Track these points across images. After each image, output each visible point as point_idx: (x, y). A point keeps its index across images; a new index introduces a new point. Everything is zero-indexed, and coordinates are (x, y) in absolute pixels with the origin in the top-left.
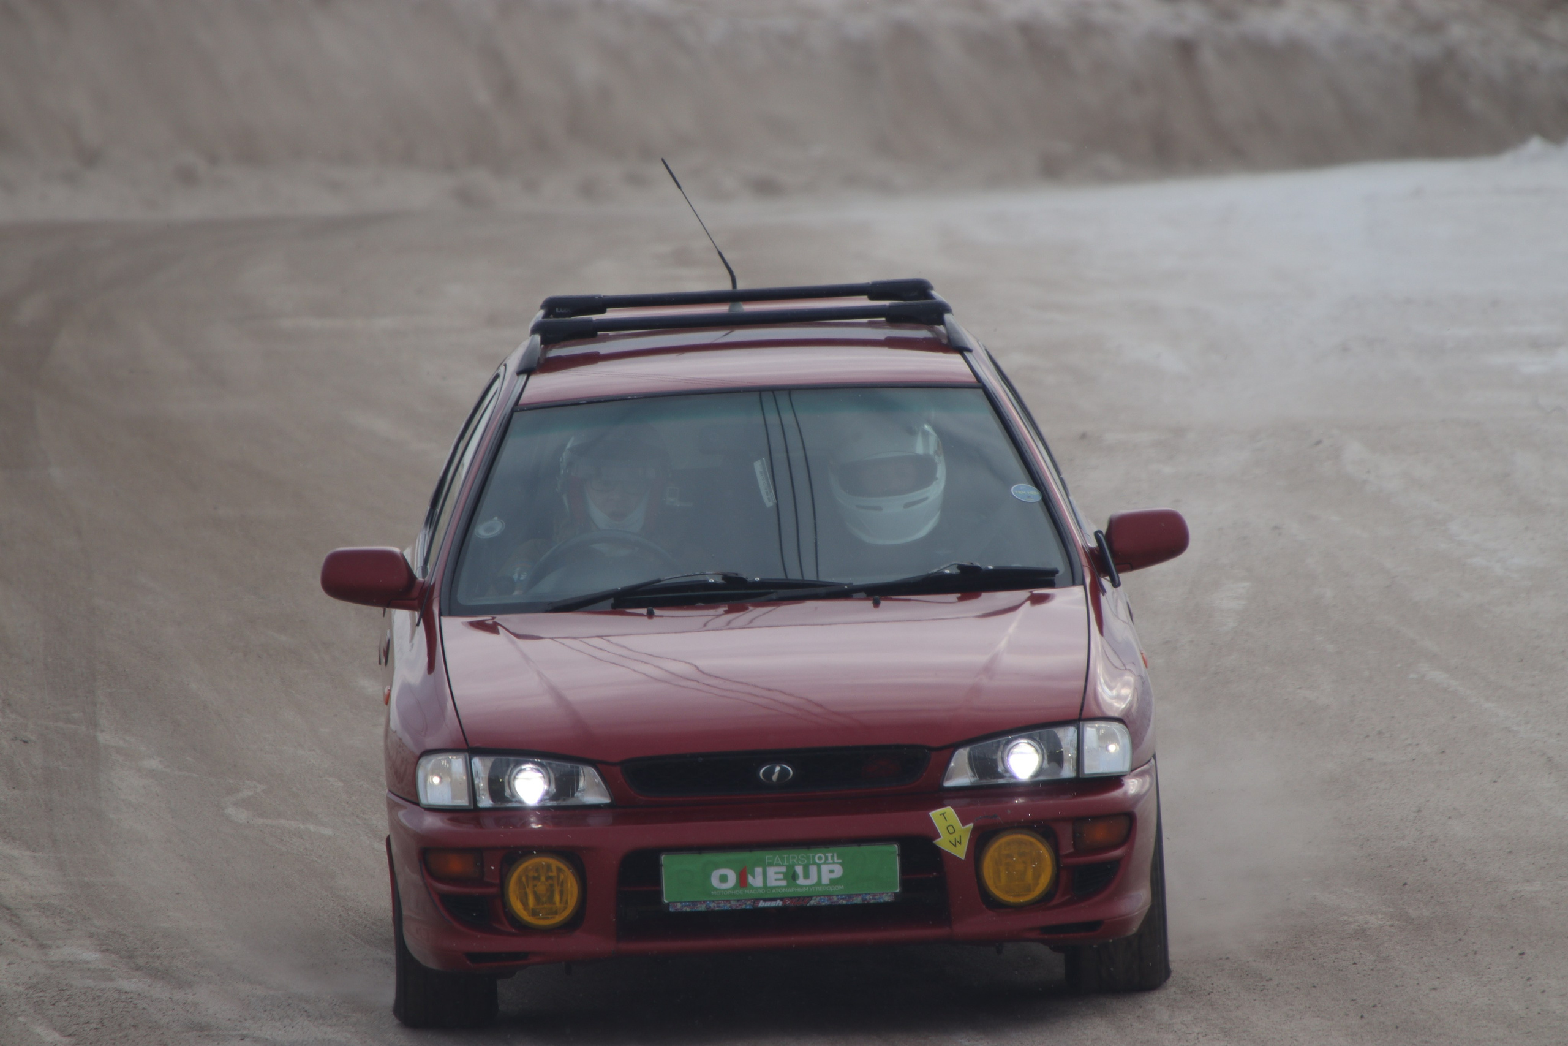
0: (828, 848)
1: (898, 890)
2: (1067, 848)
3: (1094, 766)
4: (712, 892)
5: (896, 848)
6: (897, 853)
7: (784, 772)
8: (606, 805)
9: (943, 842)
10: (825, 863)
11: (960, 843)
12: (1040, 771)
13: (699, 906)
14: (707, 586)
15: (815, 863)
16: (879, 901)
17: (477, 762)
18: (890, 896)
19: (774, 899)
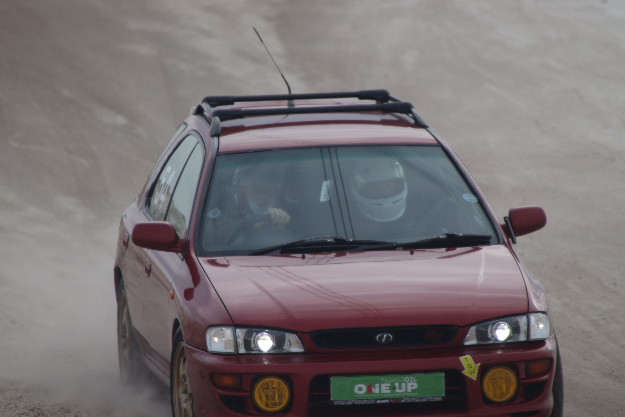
0: (411, 374)
1: (444, 395)
2: (523, 376)
3: (535, 335)
4: (355, 396)
5: (443, 375)
6: (444, 377)
7: (388, 337)
8: (302, 353)
9: (466, 372)
10: (409, 382)
11: (474, 373)
12: (509, 338)
13: (348, 402)
14: (326, 243)
15: (404, 382)
16: (435, 400)
17: (238, 331)
18: (440, 398)
19: (385, 399)
